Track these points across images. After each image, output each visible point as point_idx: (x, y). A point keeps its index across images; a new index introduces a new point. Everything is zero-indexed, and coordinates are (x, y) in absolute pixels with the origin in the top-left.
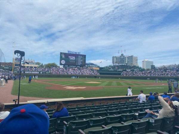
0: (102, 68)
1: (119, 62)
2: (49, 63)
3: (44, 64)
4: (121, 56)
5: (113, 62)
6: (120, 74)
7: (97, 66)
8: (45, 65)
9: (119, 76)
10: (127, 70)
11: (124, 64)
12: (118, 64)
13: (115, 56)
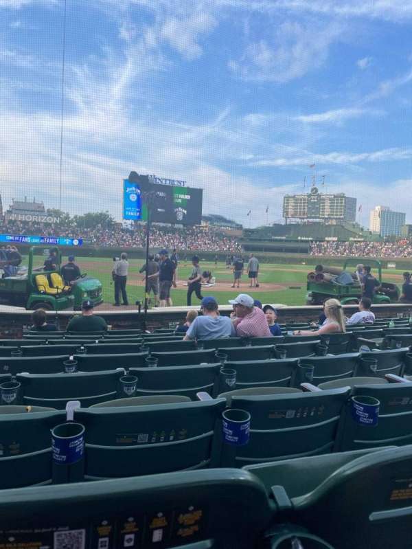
0: (252, 231)
1: (304, 214)
2: (87, 212)
3: (72, 216)
4: (309, 196)
5: (286, 214)
6: (305, 251)
7: (234, 225)
8: (76, 217)
9: (303, 256)
10: (327, 239)
11: (318, 220)
12: (298, 220)
13: (291, 194)
